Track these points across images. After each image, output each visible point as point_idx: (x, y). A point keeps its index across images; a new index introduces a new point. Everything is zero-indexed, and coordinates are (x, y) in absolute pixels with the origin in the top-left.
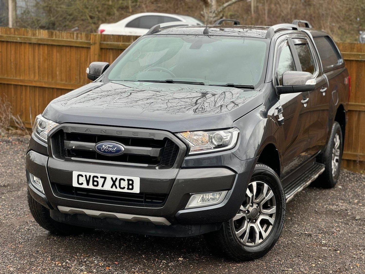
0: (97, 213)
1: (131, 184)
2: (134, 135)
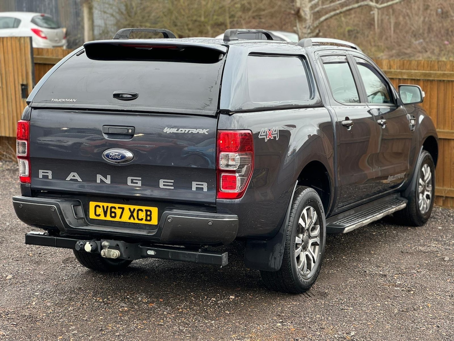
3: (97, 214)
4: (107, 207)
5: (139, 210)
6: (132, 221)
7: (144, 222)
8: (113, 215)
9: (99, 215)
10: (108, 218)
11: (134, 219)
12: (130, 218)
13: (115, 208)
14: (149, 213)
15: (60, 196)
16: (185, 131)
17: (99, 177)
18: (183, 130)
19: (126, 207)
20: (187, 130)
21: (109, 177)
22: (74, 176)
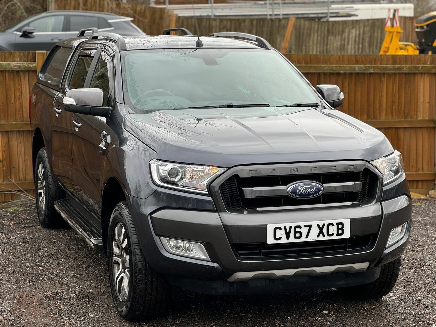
0: (291, 272)
1: (340, 229)
2: (332, 169)
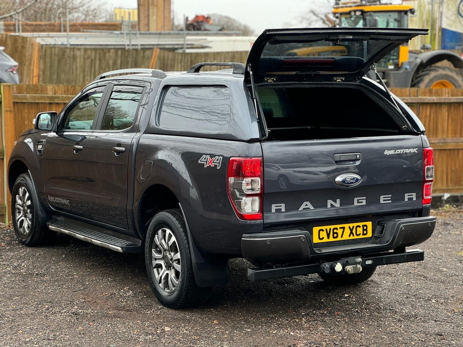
3: (321, 237)
4: (330, 229)
5: (357, 227)
6: (352, 237)
7: (361, 236)
8: (335, 235)
9: (323, 238)
10: (331, 239)
11: (353, 235)
12: (350, 236)
13: (337, 229)
14: (365, 228)
15: (285, 227)
16: (401, 151)
17: (330, 202)
18: (399, 151)
19: (346, 226)
20: (402, 151)
21: (338, 201)
22: (306, 205)
